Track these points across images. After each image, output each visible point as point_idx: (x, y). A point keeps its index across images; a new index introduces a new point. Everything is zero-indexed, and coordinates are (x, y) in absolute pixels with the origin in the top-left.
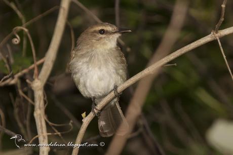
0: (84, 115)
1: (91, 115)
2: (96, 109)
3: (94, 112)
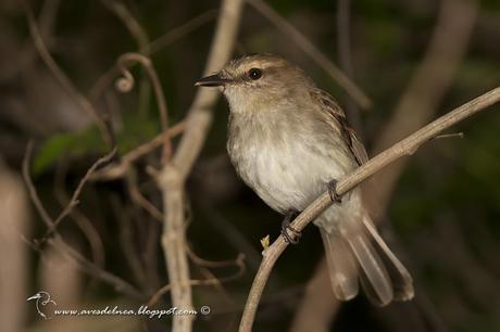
0: (265, 241)
2: (292, 229)
3: (286, 235)
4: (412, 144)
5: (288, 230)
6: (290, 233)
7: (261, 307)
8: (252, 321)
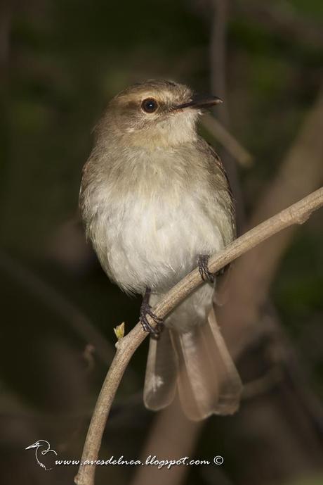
0: (119, 330)
1: (138, 332)
2: (152, 316)
3: (145, 322)
4: (303, 211)
5: (148, 317)
6: (151, 321)
7: (113, 412)
8: (102, 429)
